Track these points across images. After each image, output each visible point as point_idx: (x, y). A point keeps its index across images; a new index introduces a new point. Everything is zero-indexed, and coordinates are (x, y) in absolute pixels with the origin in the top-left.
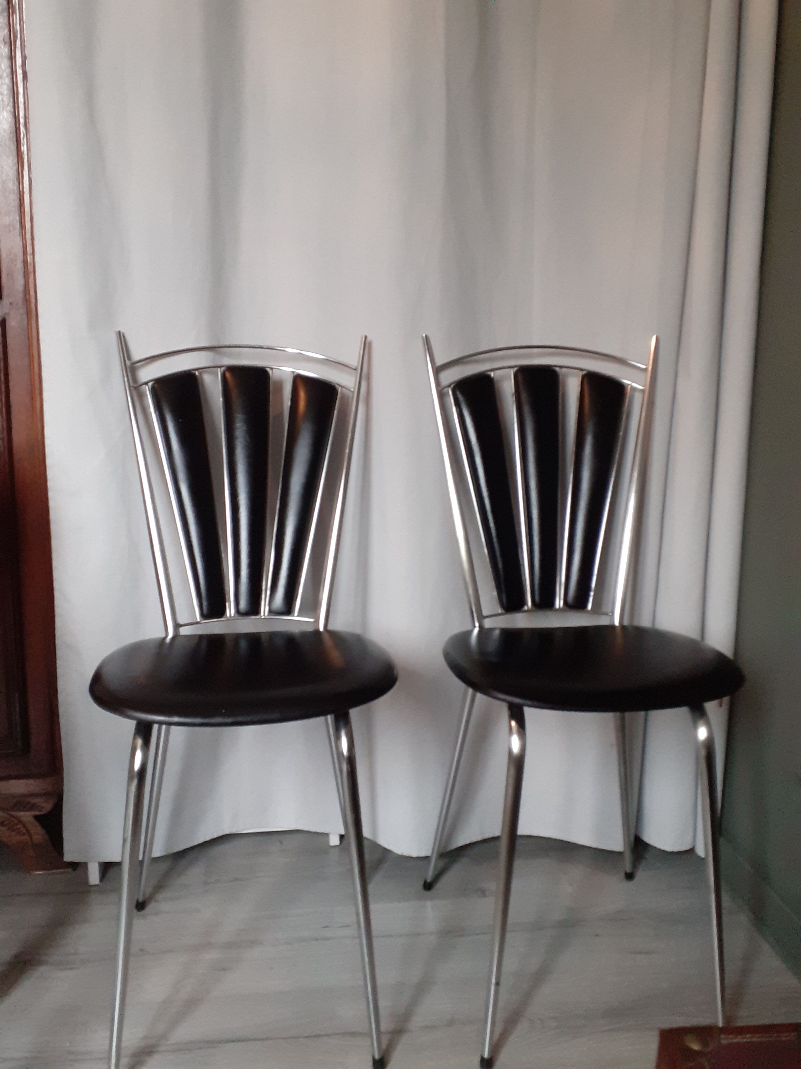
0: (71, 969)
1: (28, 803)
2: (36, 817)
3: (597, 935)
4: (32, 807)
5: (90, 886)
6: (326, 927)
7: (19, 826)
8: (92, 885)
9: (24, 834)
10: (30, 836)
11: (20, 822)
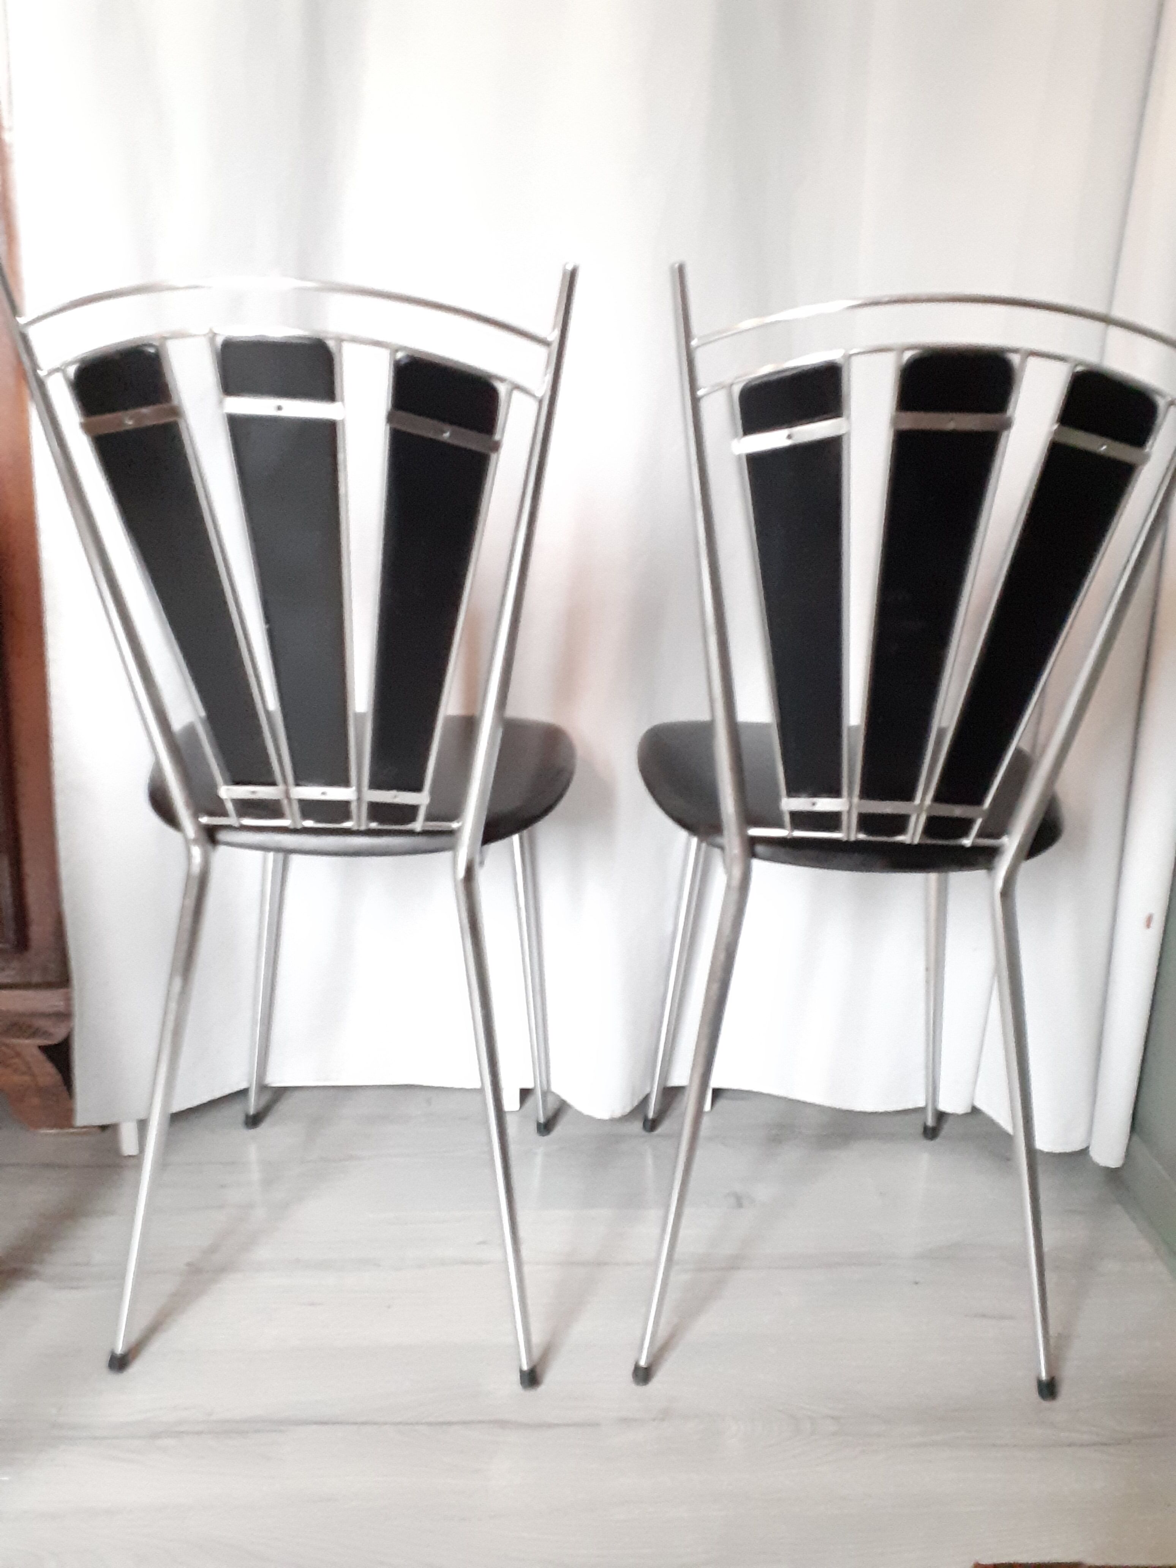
0: (77, 1288)
1: (30, 1027)
2: (44, 1049)
3: (916, 1283)
4: (35, 1033)
5: (125, 1157)
6: (483, 1243)
7: (16, 1060)
8: (130, 1156)
9: (24, 1073)
10: (33, 1075)
11: (18, 1055)
